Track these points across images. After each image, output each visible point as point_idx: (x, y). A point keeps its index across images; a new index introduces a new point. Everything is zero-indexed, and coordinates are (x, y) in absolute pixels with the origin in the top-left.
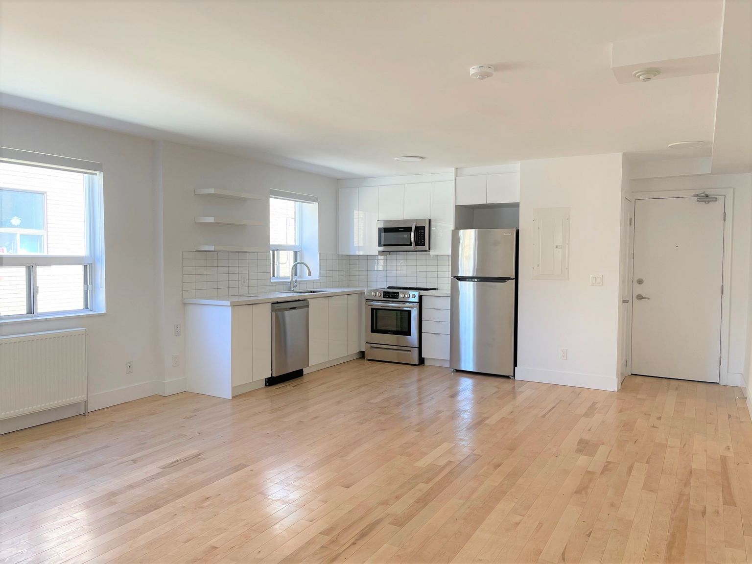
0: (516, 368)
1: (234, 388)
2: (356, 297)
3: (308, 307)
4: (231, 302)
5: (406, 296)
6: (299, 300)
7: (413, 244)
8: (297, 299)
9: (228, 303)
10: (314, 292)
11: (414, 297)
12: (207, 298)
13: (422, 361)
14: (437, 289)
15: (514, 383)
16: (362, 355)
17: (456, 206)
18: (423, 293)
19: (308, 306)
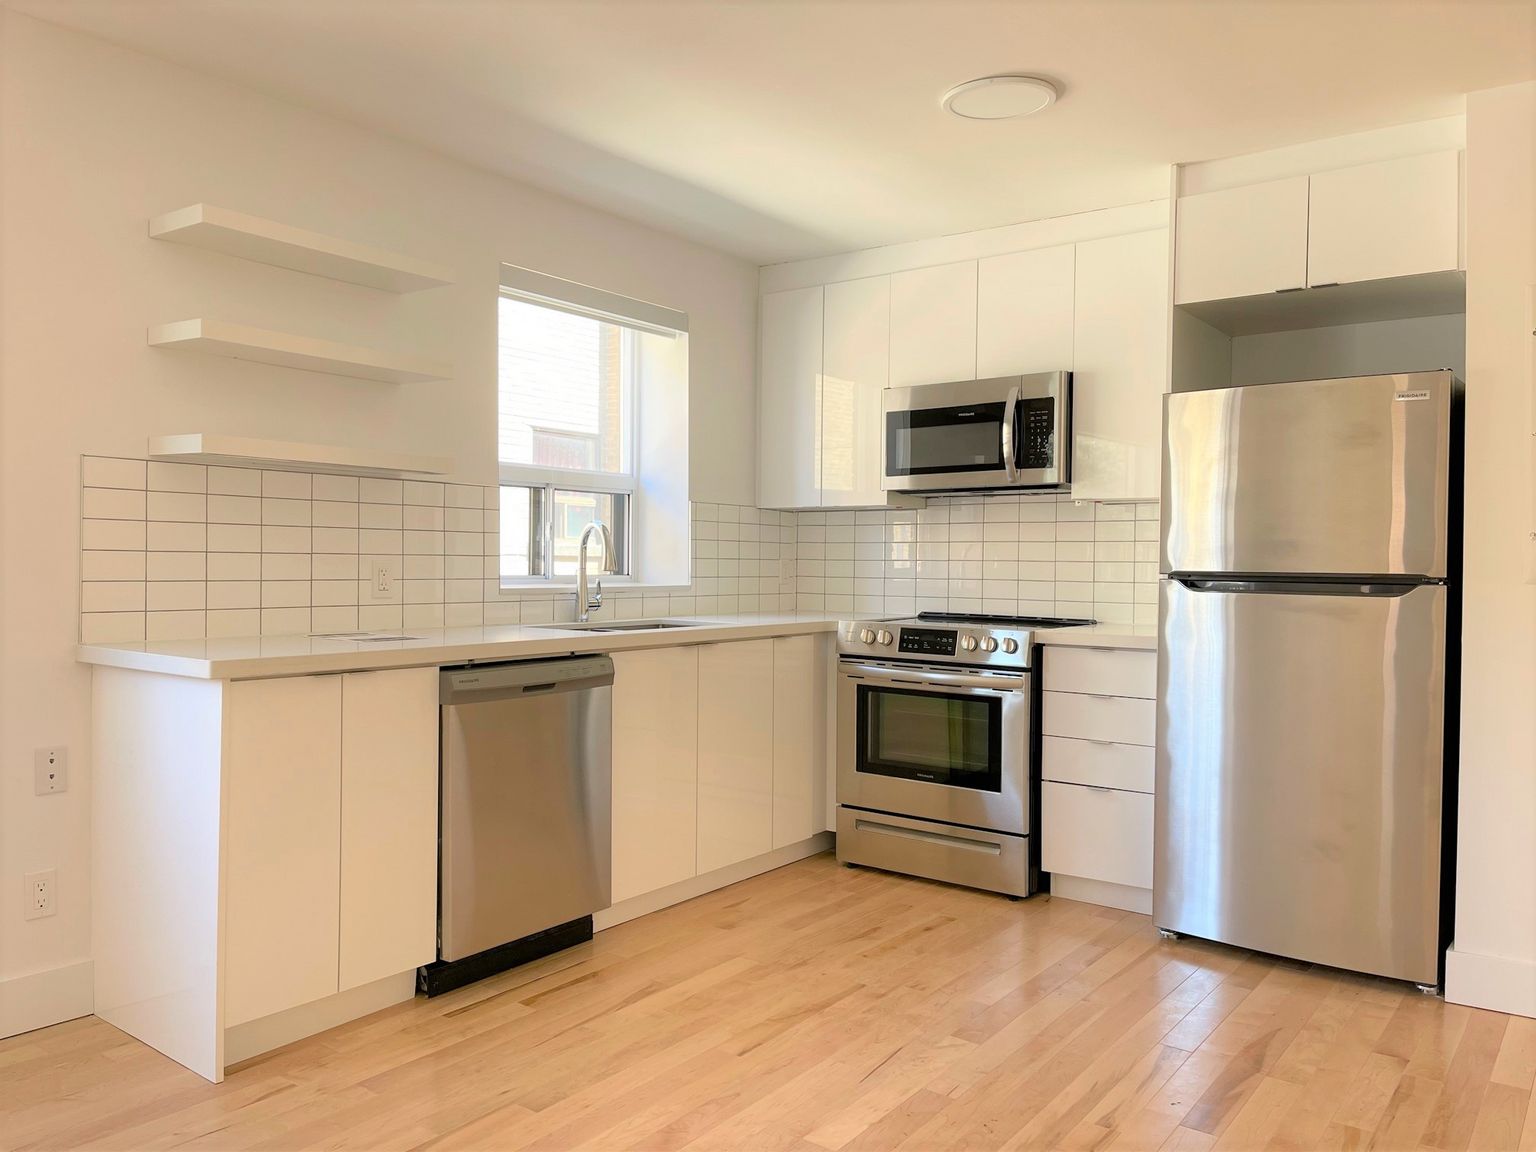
0: (1448, 952)
1: (229, 1035)
2: (805, 645)
3: (612, 684)
4: (214, 664)
5: (983, 645)
6: (573, 657)
7: (1010, 466)
8: (565, 650)
9: (202, 668)
10: (664, 626)
11: (1008, 648)
12: (145, 644)
13: (1040, 883)
14: (1094, 623)
15: (1439, 1016)
16: (827, 845)
17: (1175, 306)
18: (1044, 634)
19: (608, 679)
